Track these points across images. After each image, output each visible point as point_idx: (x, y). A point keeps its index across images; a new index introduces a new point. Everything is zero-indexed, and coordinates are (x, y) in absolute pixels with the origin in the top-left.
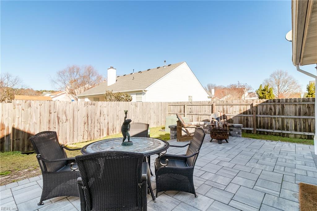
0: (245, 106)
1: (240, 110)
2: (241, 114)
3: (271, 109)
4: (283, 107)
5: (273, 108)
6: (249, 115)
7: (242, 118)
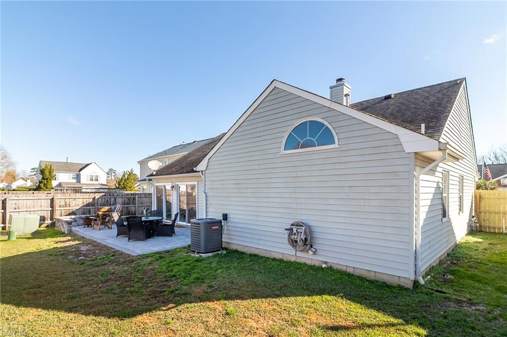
0: (88, 199)
1: (83, 203)
2: (84, 206)
3: (108, 201)
4: (115, 199)
5: (109, 201)
6: (92, 207)
7: (85, 210)
